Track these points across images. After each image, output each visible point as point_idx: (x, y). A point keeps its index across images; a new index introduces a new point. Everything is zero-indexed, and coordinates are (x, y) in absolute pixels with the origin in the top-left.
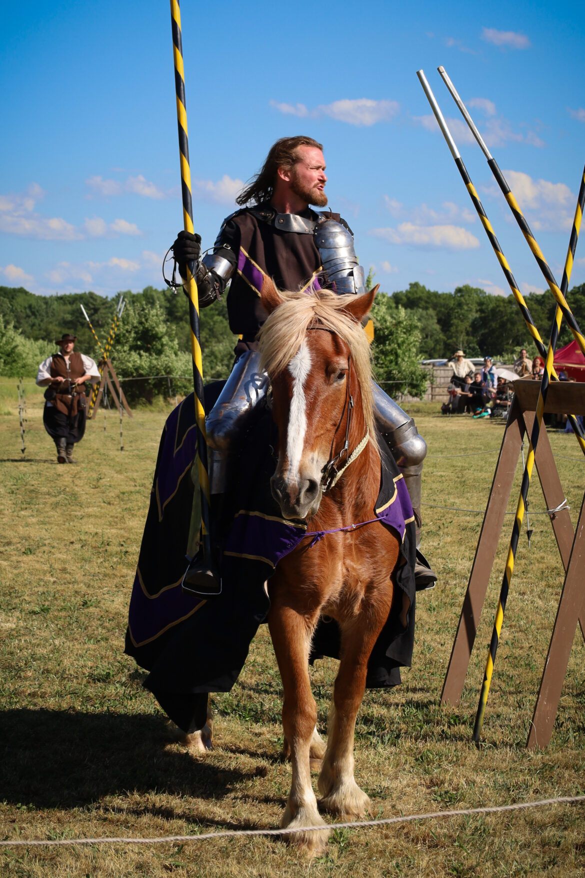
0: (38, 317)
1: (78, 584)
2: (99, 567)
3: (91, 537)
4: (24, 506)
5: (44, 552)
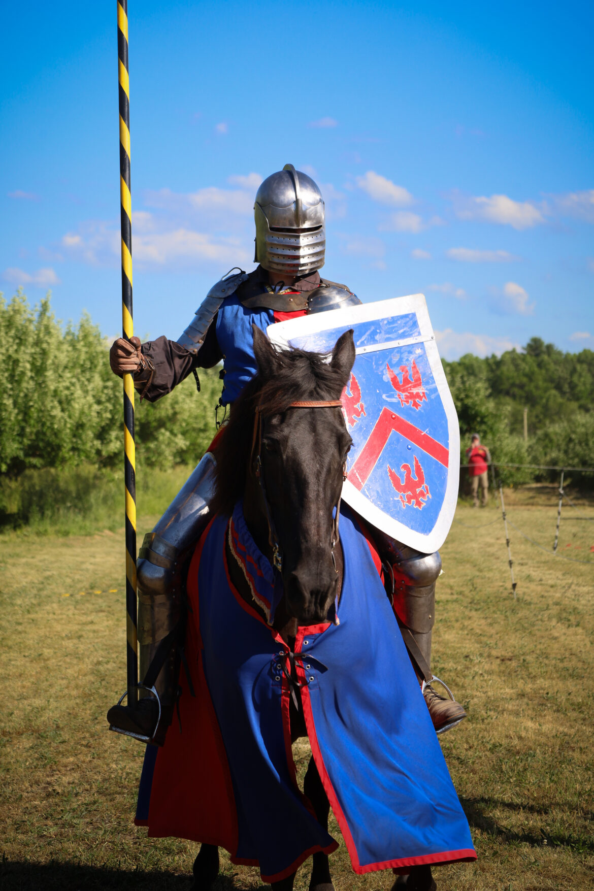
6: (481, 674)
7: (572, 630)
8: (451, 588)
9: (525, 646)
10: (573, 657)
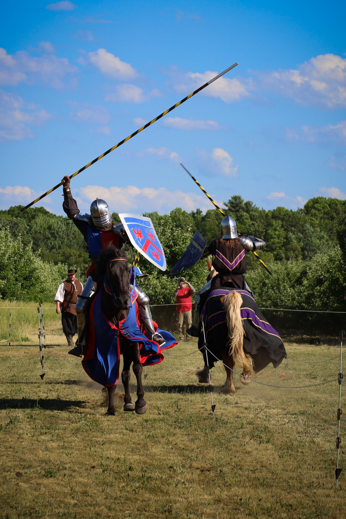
0: (58, 239)
1: (99, 507)
2: (120, 491)
3: (113, 462)
4: (44, 431)
5: (65, 475)
6: (184, 482)
7: (263, 445)
8: (159, 409)
9: (222, 459)
10: (264, 469)
